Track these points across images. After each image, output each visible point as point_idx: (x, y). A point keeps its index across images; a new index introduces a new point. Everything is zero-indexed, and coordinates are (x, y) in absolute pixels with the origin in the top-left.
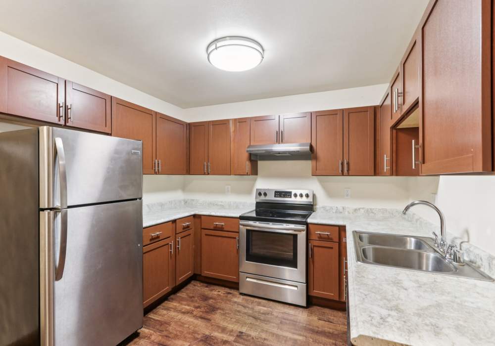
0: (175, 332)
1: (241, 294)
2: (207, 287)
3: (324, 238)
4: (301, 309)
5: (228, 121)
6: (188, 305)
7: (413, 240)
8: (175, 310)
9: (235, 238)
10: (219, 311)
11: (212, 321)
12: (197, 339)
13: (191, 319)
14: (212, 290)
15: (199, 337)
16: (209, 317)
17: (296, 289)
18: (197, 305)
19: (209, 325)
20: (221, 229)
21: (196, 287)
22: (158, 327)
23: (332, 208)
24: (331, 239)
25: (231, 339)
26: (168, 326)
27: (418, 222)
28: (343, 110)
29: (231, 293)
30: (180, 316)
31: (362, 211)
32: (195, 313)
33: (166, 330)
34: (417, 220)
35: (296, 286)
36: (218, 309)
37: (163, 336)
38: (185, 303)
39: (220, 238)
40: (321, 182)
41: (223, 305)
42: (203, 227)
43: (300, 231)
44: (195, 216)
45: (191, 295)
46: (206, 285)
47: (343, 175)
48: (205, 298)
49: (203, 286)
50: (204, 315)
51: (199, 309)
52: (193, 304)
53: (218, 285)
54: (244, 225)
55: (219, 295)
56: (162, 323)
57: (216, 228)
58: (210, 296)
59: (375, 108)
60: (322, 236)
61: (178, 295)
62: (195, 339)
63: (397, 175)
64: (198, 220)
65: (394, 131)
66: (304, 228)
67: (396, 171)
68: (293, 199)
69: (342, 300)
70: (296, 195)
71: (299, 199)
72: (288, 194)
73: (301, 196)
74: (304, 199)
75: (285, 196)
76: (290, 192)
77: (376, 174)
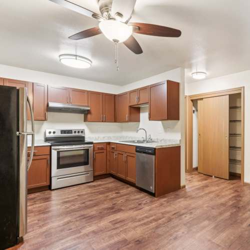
1: (52, 190)
17: (88, 175)
35: (88, 173)
43: (90, 147)
54: (55, 149)
59: (115, 96)
65: (130, 107)
66: (92, 145)
67: (130, 121)
68: (73, 134)
69: (108, 173)
70: (75, 132)
71: (77, 134)
72: (70, 132)
73: (79, 132)
74: (80, 134)
75: (68, 133)
76: (71, 131)
77: (115, 121)
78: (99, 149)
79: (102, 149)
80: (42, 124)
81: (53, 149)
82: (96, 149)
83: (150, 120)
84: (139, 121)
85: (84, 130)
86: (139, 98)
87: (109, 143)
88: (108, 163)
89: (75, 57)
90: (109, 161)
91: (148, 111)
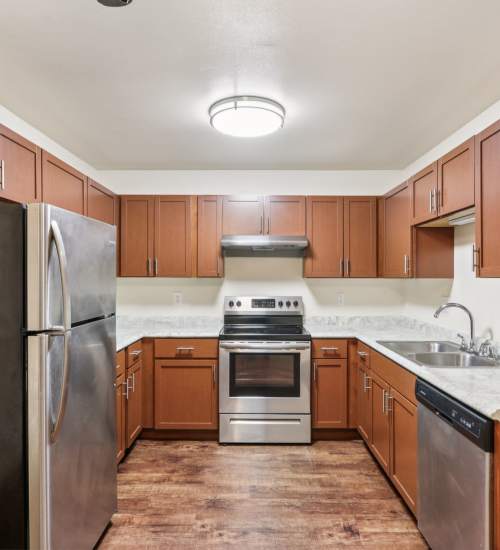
0: (164, 507)
1: (221, 444)
2: (165, 444)
3: (330, 355)
4: (306, 447)
5: (188, 196)
6: (157, 472)
7: (437, 345)
8: (141, 481)
9: (210, 367)
10: (206, 470)
11: (207, 483)
12: (202, 507)
13: (176, 488)
14: (177, 447)
15: (203, 503)
16: (199, 479)
17: (298, 423)
18: (169, 469)
19: (205, 488)
20: (188, 356)
21: (149, 448)
22: (132, 507)
23: (323, 319)
24: (339, 355)
25: (245, 496)
26: (145, 502)
27: (424, 328)
28: (343, 197)
29: (206, 446)
30: (155, 487)
31: (358, 320)
32: (174, 479)
33: (149, 508)
34: (421, 326)
35: (299, 420)
36: (203, 467)
37: (151, 515)
38: (148, 470)
39: (185, 370)
40: (310, 286)
41: (206, 462)
42: (157, 355)
43: (303, 348)
44: (144, 340)
45: (151, 459)
46: (161, 442)
47: (343, 276)
48: (176, 459)
49: (158, 444)
50: (189, 479)
51: (176, 474)
52: (163, 469)
53: (182, 439)
54: (226, 347)
55: (192, 451)
56: (135, 502)
57: (180, 356)
58: (179, 454)
59: (378, 199)
60: (329, 352)
61: (129, 462)
62: (199, 507)
63: (417, 277)
64: (148, 347)
65: (414, 230)
66: (308, 344)
67: (416, 273)
68: (277, 309)
69: (351, 427)
70: (281, 304)
71: (285, 309)
72: (270, 303)
73: (288, 304)
74: (292, 309)
75: (266, 306)
76: (273, 300)
77: (378, 275)
78: (327, 355)
79: (336, 356)
80: (221, 284)
81: (223, 347)
82: (319, 354)
83: (479, 275)
84: (450, 275)
85: (300, 298)
86: (440, 195)
87: (354, 342)
88: (352, 398)
89: (232, 104)
90: (356, 392)
91: (473, 238)
